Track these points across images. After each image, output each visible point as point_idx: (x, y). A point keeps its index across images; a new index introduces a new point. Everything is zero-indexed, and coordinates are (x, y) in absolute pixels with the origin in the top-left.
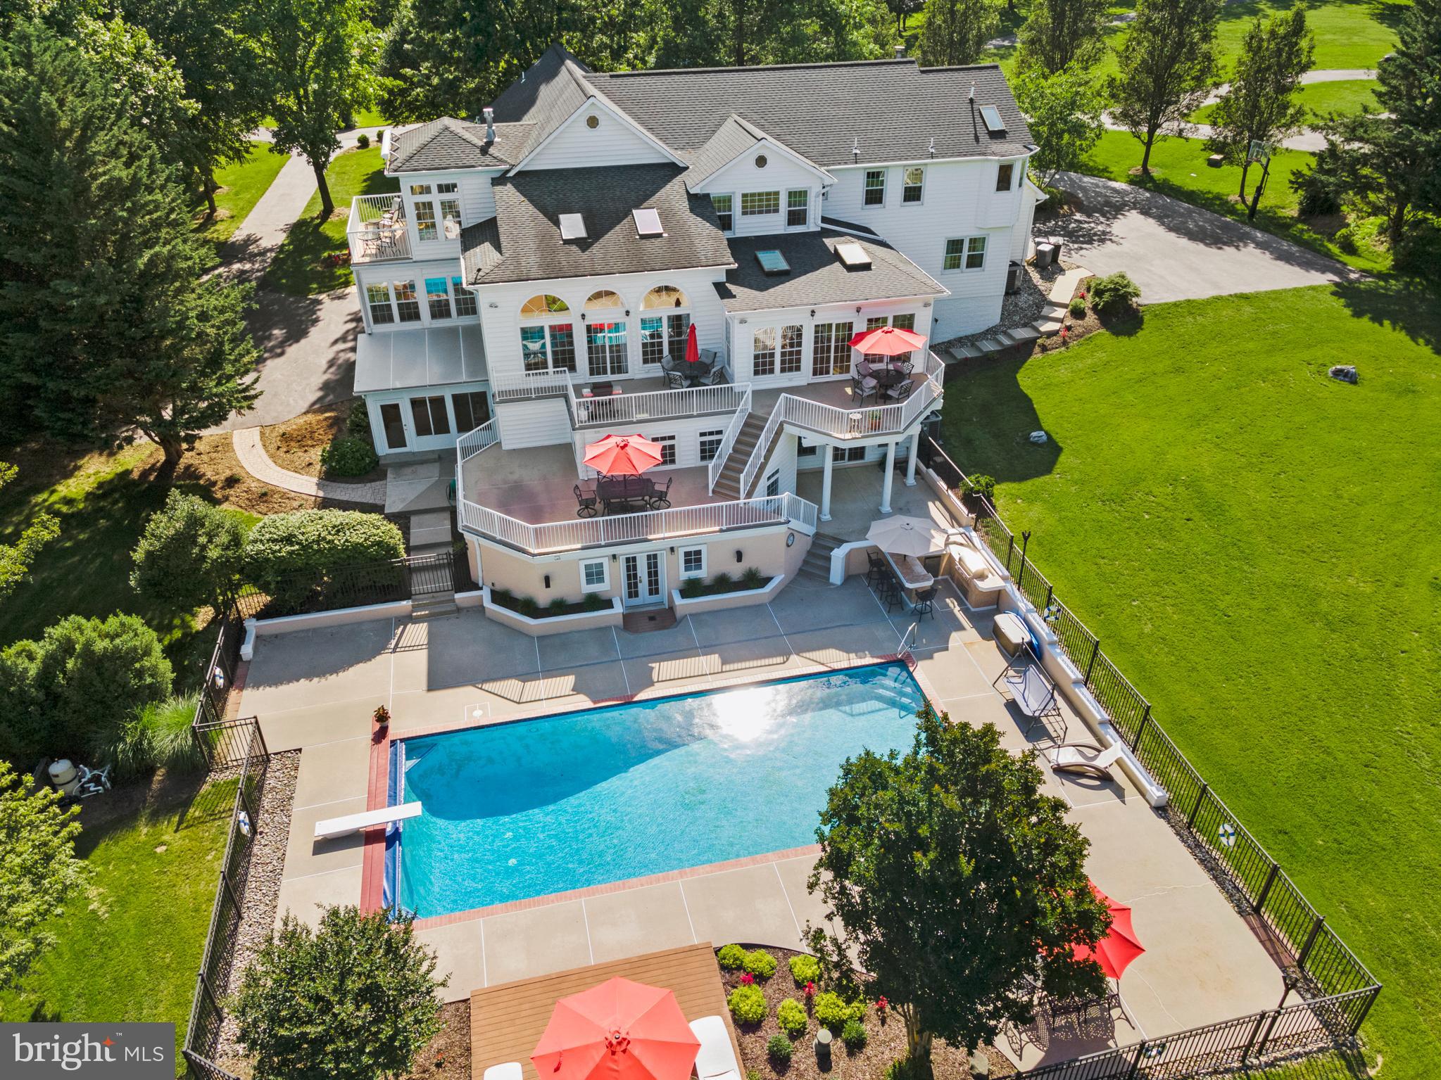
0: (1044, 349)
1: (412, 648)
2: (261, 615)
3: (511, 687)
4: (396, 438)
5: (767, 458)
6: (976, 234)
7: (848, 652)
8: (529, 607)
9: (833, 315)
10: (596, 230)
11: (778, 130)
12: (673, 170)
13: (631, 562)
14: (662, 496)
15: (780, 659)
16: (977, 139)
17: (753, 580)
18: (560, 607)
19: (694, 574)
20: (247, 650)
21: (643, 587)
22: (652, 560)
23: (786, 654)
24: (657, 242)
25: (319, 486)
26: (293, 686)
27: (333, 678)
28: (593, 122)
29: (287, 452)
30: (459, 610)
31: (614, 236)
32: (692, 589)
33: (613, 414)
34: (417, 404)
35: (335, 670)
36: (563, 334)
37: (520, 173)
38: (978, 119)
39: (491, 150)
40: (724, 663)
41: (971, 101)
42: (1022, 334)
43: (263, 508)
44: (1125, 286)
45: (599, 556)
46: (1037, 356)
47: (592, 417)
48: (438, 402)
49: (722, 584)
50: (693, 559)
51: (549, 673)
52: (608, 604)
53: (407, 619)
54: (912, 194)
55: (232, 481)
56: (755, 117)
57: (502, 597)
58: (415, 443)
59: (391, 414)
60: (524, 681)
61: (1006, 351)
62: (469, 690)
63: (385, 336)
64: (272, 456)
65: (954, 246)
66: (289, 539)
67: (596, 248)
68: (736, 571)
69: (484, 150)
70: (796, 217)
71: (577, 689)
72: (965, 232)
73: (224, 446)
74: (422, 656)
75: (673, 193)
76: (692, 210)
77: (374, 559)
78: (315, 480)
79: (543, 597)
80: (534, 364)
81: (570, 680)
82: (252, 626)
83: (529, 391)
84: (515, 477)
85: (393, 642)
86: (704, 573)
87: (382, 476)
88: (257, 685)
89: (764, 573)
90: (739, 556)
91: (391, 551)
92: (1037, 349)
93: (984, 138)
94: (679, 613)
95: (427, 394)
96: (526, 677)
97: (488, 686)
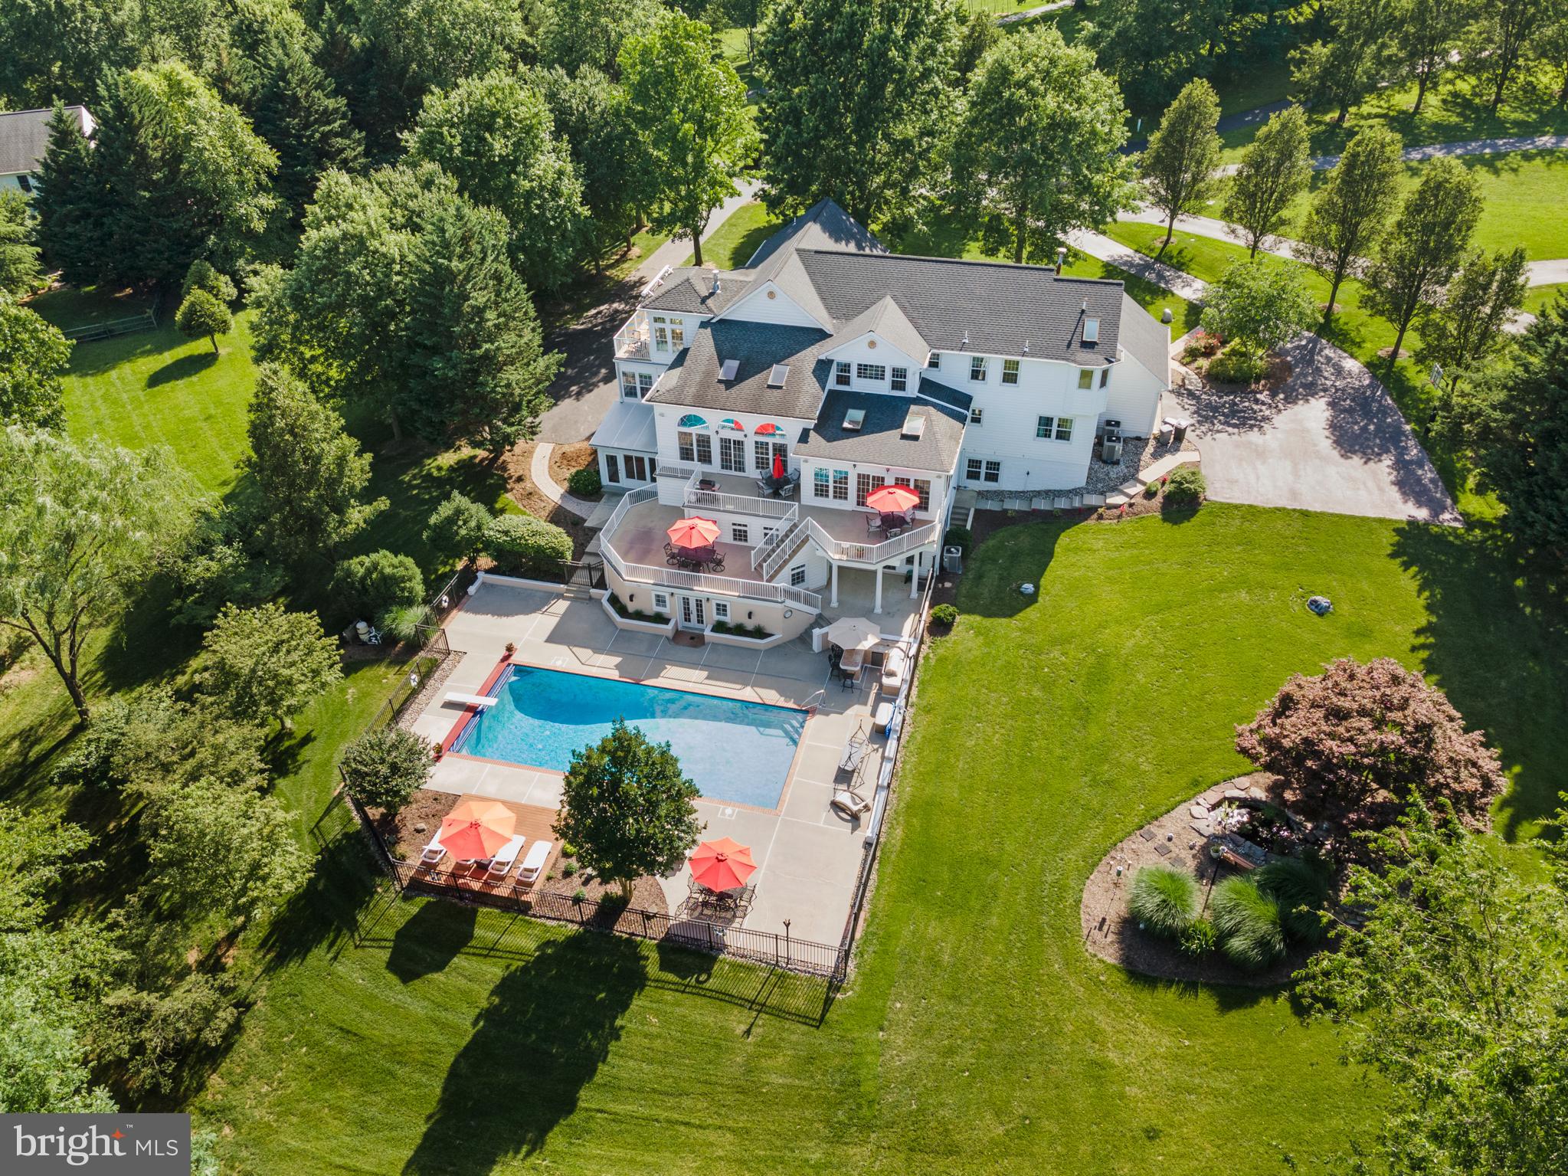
0: (1101, 517)
1: (554, 614)
2: (489, 571)
3: (585, 653)
4: (614, 477)
5: (792, 556)
6: (1064, 416)
7: (782, 694)
8: (623, 611)
9: (873, 470)
10: (741, 376)
11: (915, 315)
12: (820, 335)
13: (686, 601)
14: (719, 563)
16: (1069, 345)
17: (760, 633)
18: (639, 616)
19: (722, 618)
20: (472, 590)
21: (694, 617)
22: (699, 603)
23: (745, 684)
24: (776, 392)
25: (563, 497)
26: (483, 617)
27: (504, 619)
28: (771, 295)
29: (559, 466)
30: (590, 598)
31: (751, 384)
32: (720, 627)
33: (712, 502)
34: (628, 459)
35: (507, 615)
36: (704, 442)
37: (722, 321)
38: (1079, 329)
39: (709, 302)
40: (708, 677)
41: (1083, 311)
42: (1092, 500)
43: (525, 502)
44: (1192, 482)
45: (665, 592)
46: (1091, 522)
47: (699, 500)
48: (640, 460)
49: (740, 630)
50: (722, 609)
51: (610, 653)
52: (666, 621)
53: (560, 596)
54: (1010, 378)
55: (520, 479)
56: (904, 300)
57: (614, 600)
58: (624, 481)
59: (612, 461)
60: (594, 653)
61: (1065, 512)
62: (564, 648)
63: (630, 405)
64: (550, 467)
65: (1045, 422)
66: (506, 533)
67: (734, 390)
68: (750, 625)
69: (704, 300)
70: (899, 385)
71: (617, 667)
72: (1056, 413)
73: (528, 454)
74: (556, 620)
75: (809, 357)
76: (814, 372)
77: (549, 556)
78: (562, 491)
79: (631, 607)
80: (686, 454)
81: (618, 660)
82: (481, 575)
83: (675, 470)
84: (651, 525)
85: (546, 607)
86: (729, 619)
87: (598, 500)
88: (466, 611)
89: (768, 630)
90: (750, 615)
91: (562, 555)
92: (1093, 517)
93: (1076, 345)
94: (707, 640)
95: (634, 454)
96: (597, 650)
97: (575, 649)
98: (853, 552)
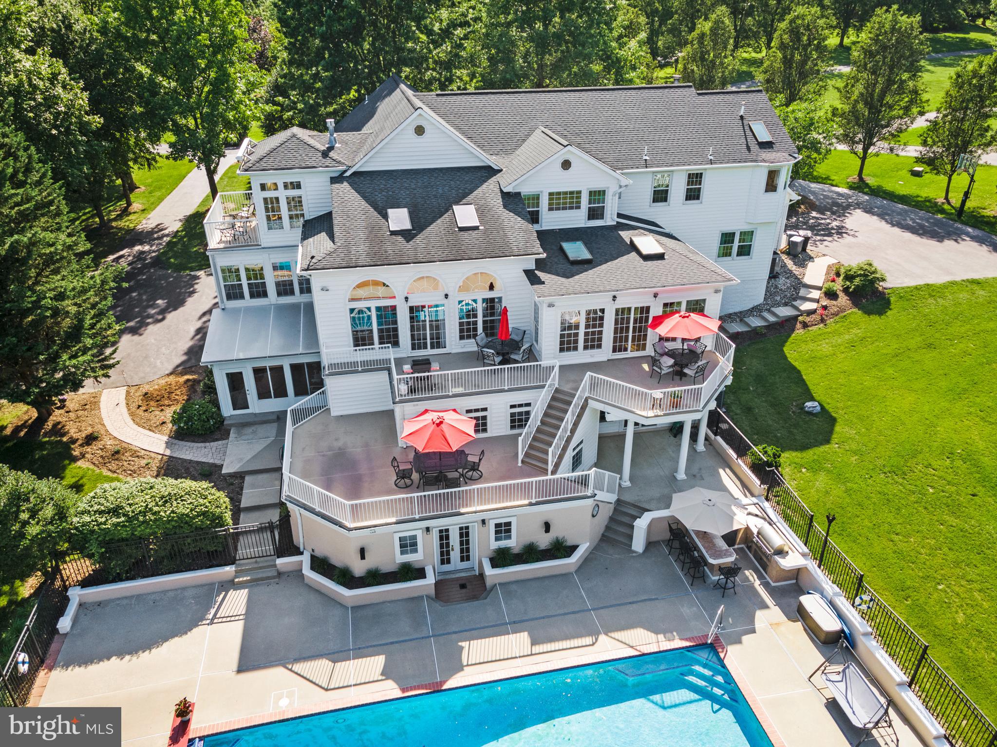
0: (805, 325)
1: (230, 619)
2: (86, 583)
3: (319, 668)
4: (239, 401)
5: (573, 431)
6: (746, 228)
7: (656, 632)
8: (346, 578)
9: (632, 300)
10: (419, 223)
11: (579, 140)
12: (489, 172)
13: (444, 535)
14: (475, 467)
15: (588, 640)
16: (748, 148)
17: (561, 549)
18: (375, 577)
19: (503, 544)
20: (64, 624)
21: (455, 555)
22: (465, 533)
23: (594, 633)
24: (474, 234)
25: (168, 445)
26: (104, 665)
27: (145, 656)
28: (420, 130)
29: (146, 411)
30: (280, 574)
31: (438, 227)
32: (501, 558)
33: (431, 388)
34: (259, 373)
35: (148, 645)
36: (388, 315)
37: (355, 174)
38: (748, 132)
39: (331, 154)
40: (533, 643)
41: (742, 117)
42: (785, 312)
43: (113, 465)
44: (874, 273)
45: (415, 530)
46: (799, 332)
47: (412, 390)
48: (278, 371)
49: (530, 554)
50: (503, 530)
51: (361, 652)
52: (420, 573)
53: (229, 585)
54: (693, 195)
55: (91, 439)
57: (321, 565)
58: (256, 406)
59: (235, 381)
60: (334, 661)
61: (771, 327)
62: (278, 672)
63: (236, 311)
64: (132, 415)
65: (727, 238)
66: (115, 511)
67: (419, 239)
68: (544, 541)
69: (325, 154)
70: (595, 213)
71: (387, 673)
72: (737, 226)
73: (91, 405)
74: (238, 628)
75: (489, 191)
76: (505, 207)
78: (165, 438)
79: (359, 568)
80: (361, 339)
81: (378, 662)
82: (75, 594)
83: (355, 364)
84: (340, 444)
85: (213, 611)
86: (513, 543)
87: (225, 435)
88: (66, 666)
89: (570, 542)
90: (547, 527)
91: (218, 520)
92: (798, 325)
93: (755, 148)
94: (489, 583)
95: (268, 364)
96: (337, 656)
97: (297, 667)
98: (667, 402)
